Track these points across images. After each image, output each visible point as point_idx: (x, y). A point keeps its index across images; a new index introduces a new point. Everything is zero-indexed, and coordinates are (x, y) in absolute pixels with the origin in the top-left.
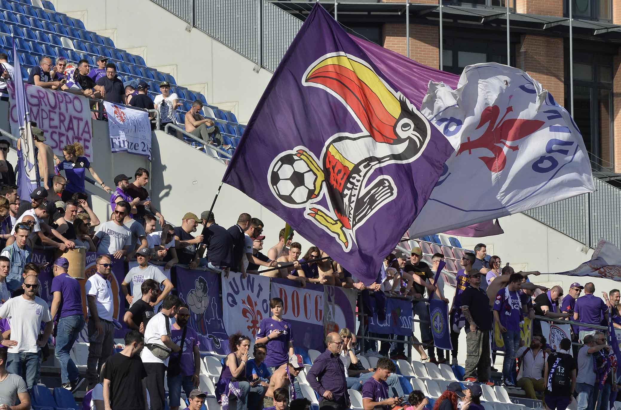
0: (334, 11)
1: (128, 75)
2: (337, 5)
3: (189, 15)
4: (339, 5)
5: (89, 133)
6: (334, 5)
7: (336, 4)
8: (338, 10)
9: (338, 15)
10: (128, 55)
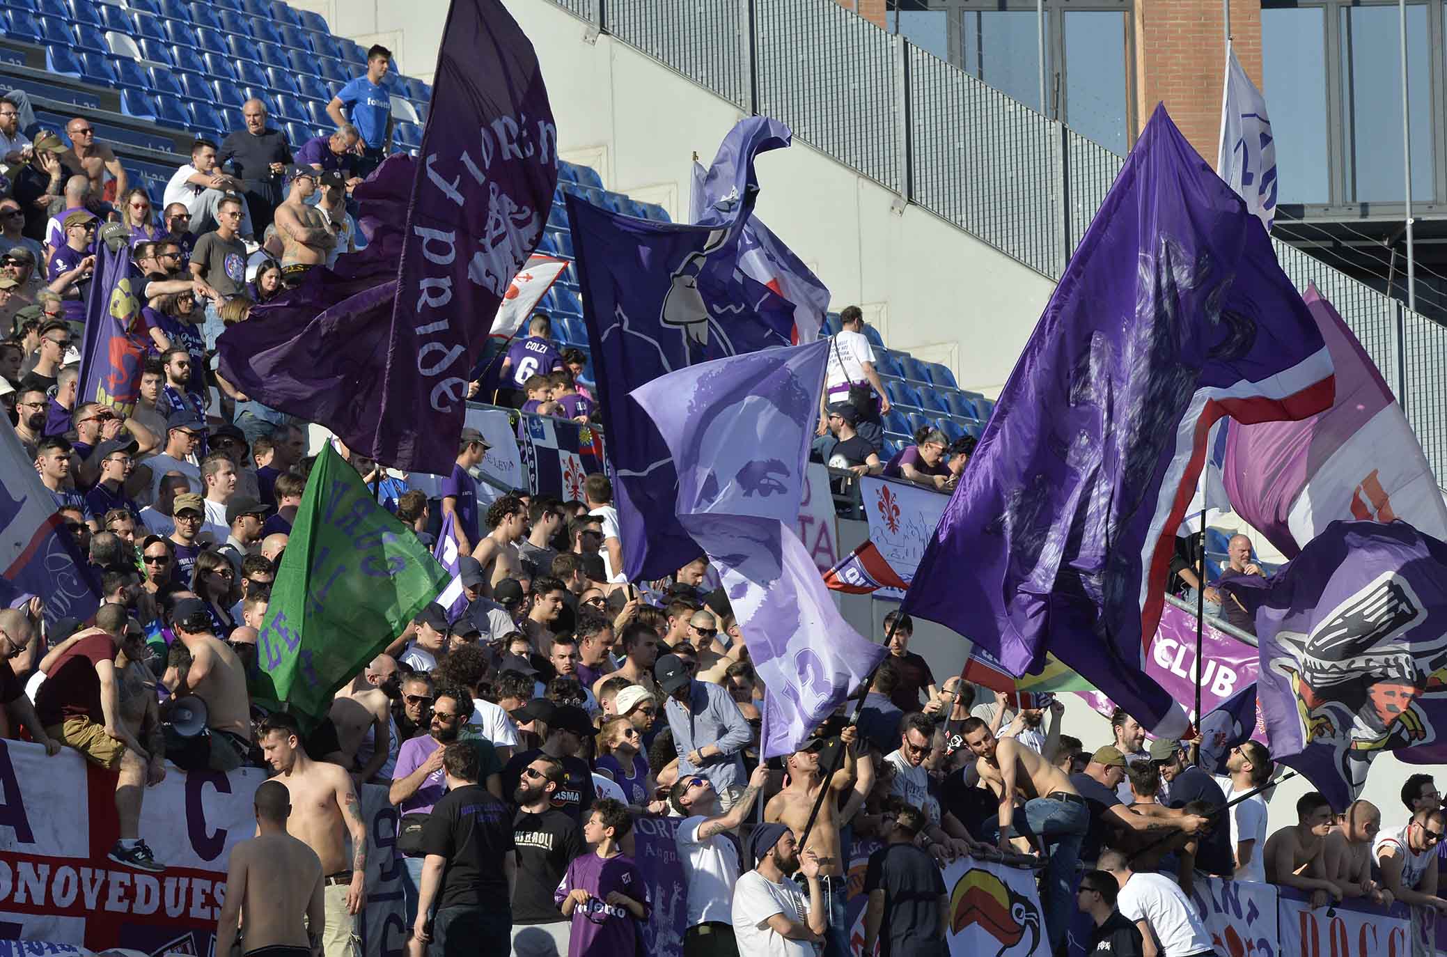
0: (1406, 239)
1: (916, 411)
2: (1413, 225)
3: (1056, 264)
4: (1417, 223)
5: (829, 550)
6: (1404, 223)
7: (1410, 221)
8: (1415, 236)
9: (1415, 246)
10: (915, 363)
